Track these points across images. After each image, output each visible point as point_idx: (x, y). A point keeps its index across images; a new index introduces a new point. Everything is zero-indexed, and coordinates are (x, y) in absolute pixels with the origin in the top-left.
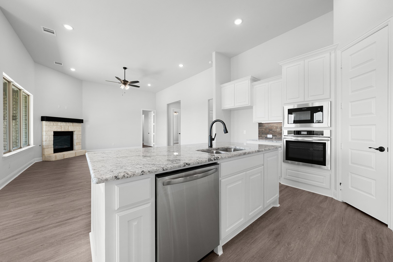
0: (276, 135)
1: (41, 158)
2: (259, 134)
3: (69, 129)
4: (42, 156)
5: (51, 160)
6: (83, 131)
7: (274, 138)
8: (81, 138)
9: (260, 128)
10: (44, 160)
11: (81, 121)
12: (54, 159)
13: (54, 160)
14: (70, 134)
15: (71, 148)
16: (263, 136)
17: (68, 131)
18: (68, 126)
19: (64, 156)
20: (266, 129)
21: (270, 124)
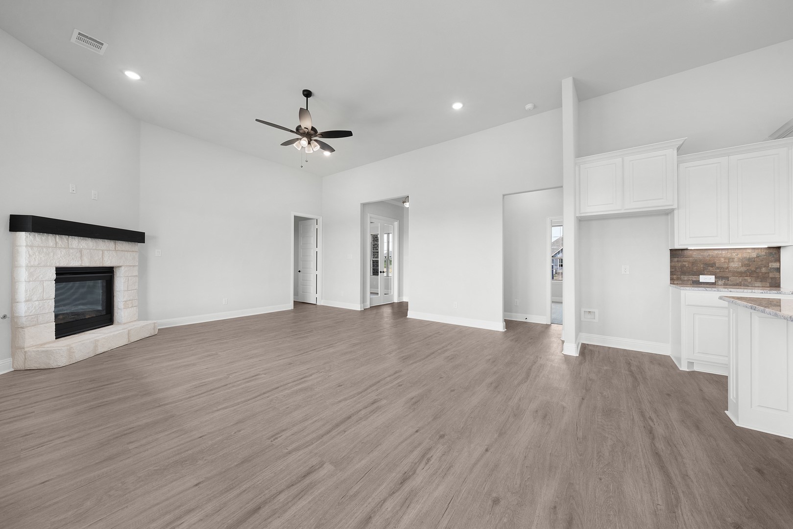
0: (727, 278)
1: (10, 360)
2: (672, 273)
3: (106, 259)
4: (13, 355)
5: (54, 365)
6: (143, 266)
7: (720, 282)
8: (136, 287)
9: (676, 259)
10: (21, 366)
11: (137, 237)
12: (62, 361)
13: (62, 365)
14: (106, 275)
15: (106, 317)
16: (686, 278)
17: (101, 265)
18: (103, 251)
19: (96, 347)
20: (694, 263)
21: (709, 252)
